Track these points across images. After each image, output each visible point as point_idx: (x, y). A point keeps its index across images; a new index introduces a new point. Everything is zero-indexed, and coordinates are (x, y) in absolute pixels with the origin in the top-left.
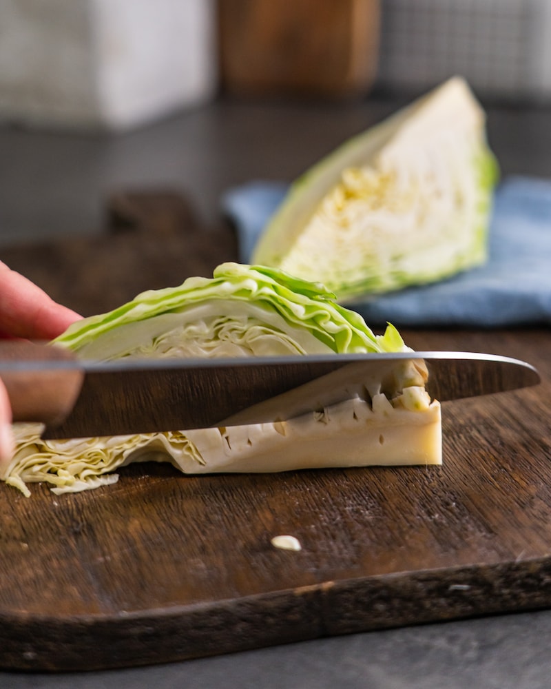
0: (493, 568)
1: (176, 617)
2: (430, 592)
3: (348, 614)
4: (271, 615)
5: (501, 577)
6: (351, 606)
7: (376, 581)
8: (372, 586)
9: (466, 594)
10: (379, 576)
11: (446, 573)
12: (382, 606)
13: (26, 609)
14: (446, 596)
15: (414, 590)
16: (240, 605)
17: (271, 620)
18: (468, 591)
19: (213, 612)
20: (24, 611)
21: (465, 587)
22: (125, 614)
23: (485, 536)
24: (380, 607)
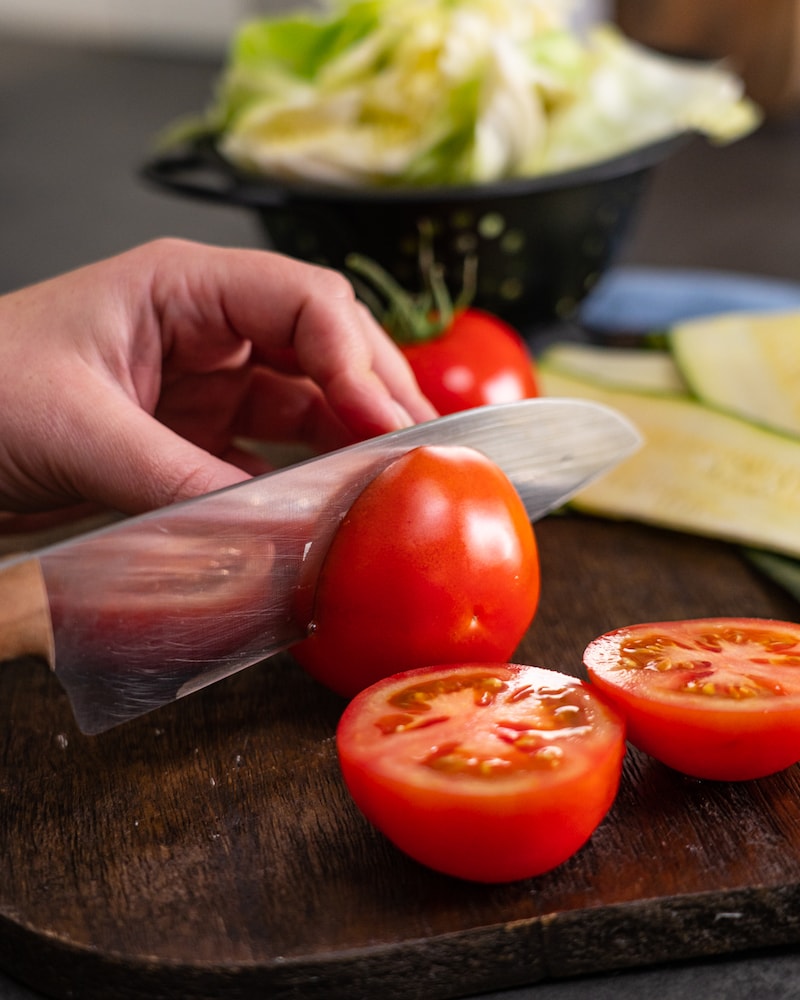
0: (775, 890)
1: (349, 963)
2: (688, 923)
3: (578, 952)
4: (475, 956)
5: (784, 902)
6: (583, 943)
7: (615, 910)
8: (610, 917)
9: (736, 923)
10: (618, 904)
11: (709, 898)
12: (623, 941)
13: (156, 954)
14: (711, 927)
15: (667, 920)
16: (433, 945)
17: (475, 963)
18: (740, 919)
19: (397, 955)
20: (153, 958)
21: (737, 915)
22: (281, 960)
23: (769, 839)
24: (622, 942)
